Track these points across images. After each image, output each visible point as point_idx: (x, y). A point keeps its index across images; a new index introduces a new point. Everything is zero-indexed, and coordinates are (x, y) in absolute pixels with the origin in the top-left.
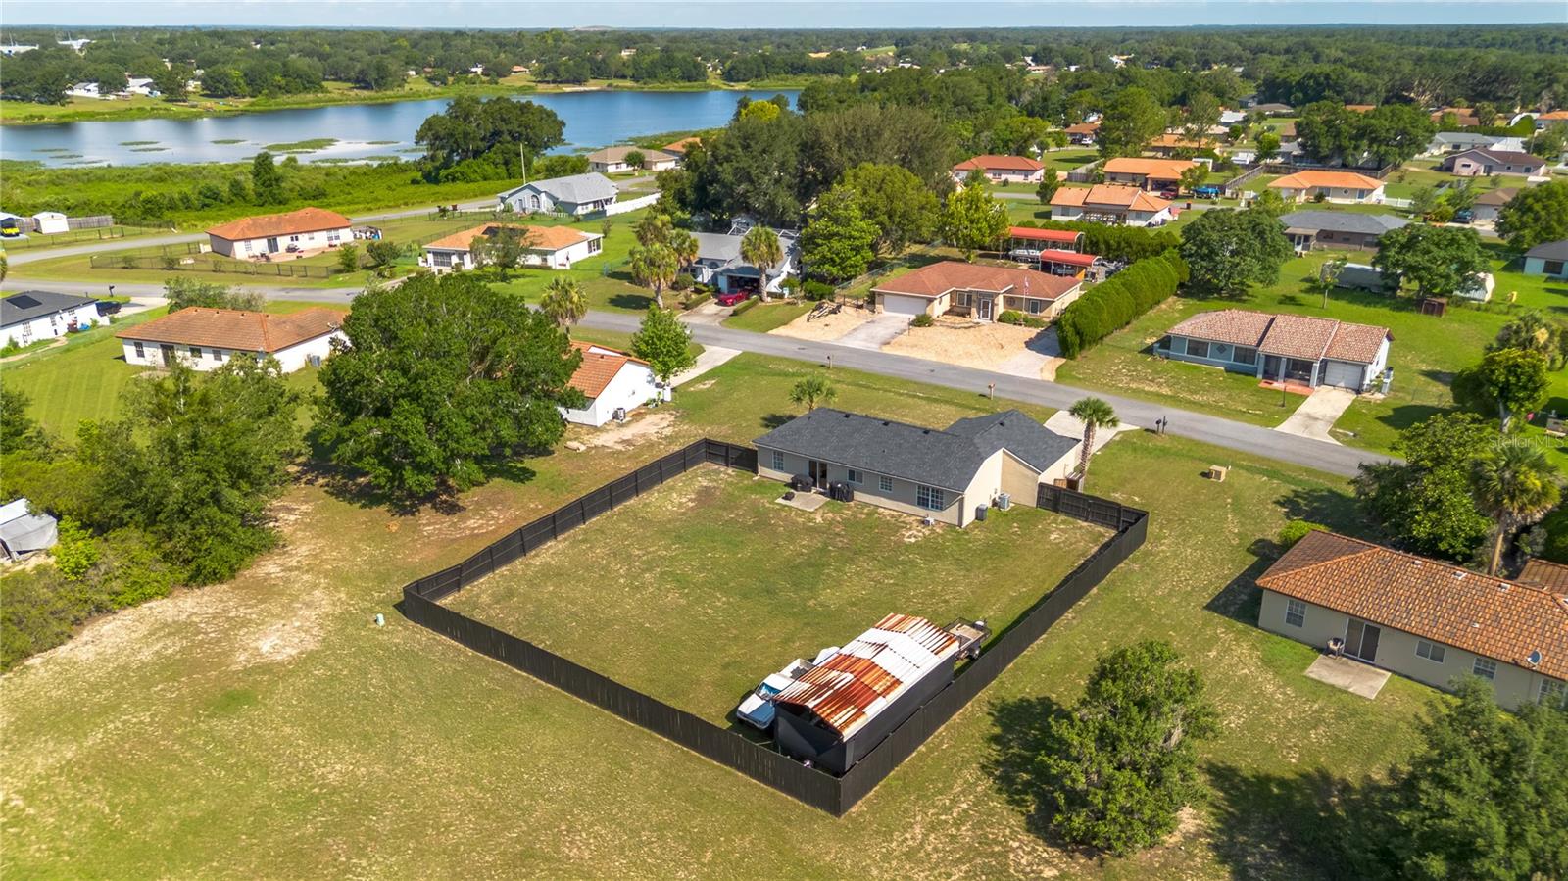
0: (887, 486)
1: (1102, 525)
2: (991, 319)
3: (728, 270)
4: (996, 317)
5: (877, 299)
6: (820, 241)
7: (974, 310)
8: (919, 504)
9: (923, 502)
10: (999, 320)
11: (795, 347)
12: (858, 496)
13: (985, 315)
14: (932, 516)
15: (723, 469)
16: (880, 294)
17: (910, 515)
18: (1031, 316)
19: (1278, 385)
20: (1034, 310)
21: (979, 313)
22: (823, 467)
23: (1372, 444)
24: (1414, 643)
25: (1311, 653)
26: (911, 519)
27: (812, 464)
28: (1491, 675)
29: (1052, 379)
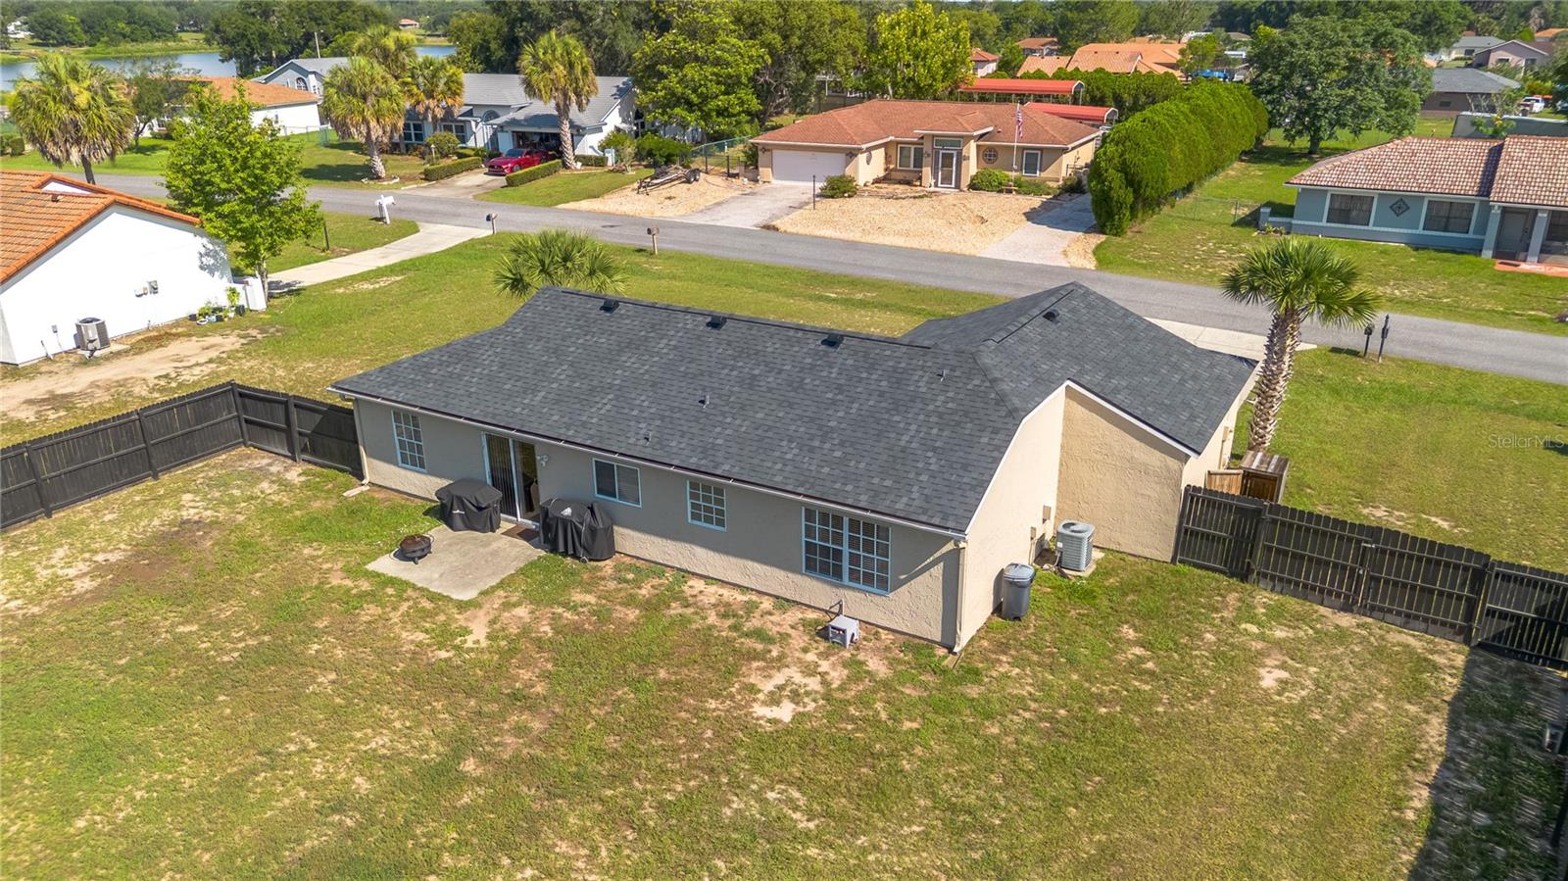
0: (710, 511)
2: (958, 186)
3: (514, 122)
4: (965, 181)
5: (762, 157)
6: (664, 68)
7: (927, 171)
8: (810, 567)
9: (822, 563)
10: (973, 187)
12: (631, 541)
13: (947, 179)
14: (853, 610)
16: (766, 149)
17: (783, 603)
18: (1025, 176)
19: (1529, 266)
20: (1031, 167)
21: (935, 176)
22: (529, 456)
26: (786, 621)
27: (497, 446)
29: (1092, 266)
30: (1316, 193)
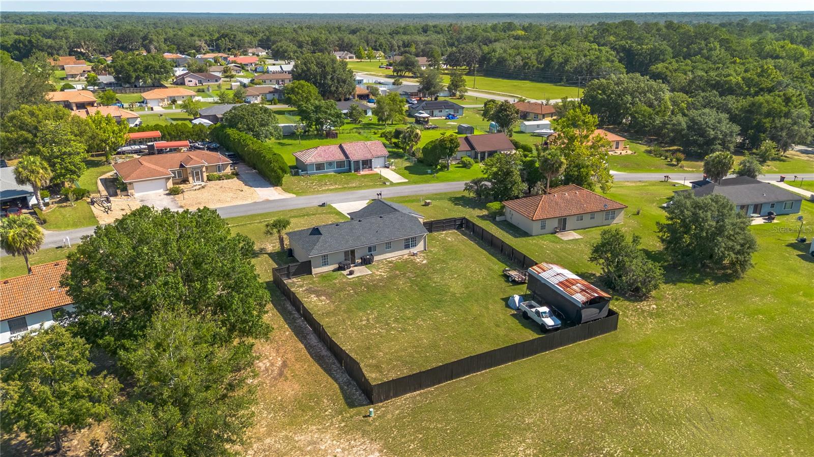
0: (389, 246)
1: (449, 229)
4: (205, 179)
7: (191, 179)
8: (405, 248)
9: (407, 247)
10: (209, 180)
12: (376, 258)
13: (198, 179)
14: (414, 250)
15: (290, 281)
16: (130, 183)
17: (404, 255)
18: (220, 173)
19: (362, 173)
20: (221, 170)
21: (194, 179)
22: (353, 252)
23: (426, 182)
24: (576, 217)
25: (553, 235)
26: (406, 257)
27: (346, 253)
28: (594, 218)
29: (294, 196)
30: (312, 164)
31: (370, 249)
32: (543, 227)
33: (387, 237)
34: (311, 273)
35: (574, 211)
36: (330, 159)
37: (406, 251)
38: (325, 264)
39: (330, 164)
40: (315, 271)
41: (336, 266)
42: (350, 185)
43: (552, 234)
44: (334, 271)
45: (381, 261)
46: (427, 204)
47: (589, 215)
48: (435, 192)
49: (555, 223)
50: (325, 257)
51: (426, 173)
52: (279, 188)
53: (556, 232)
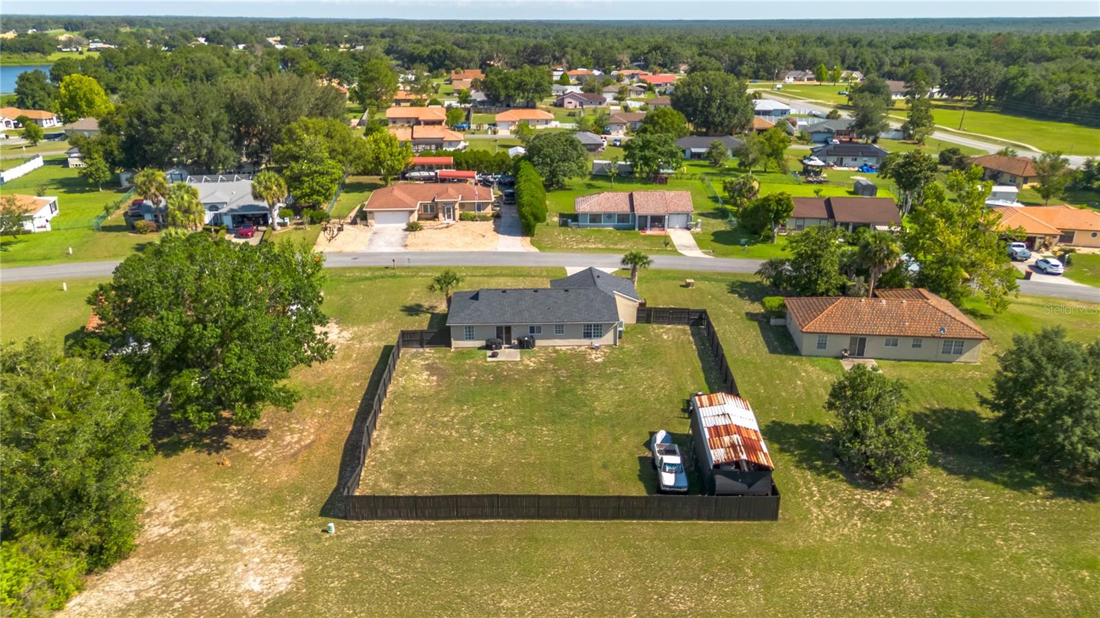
0: (560, 330)
1: (679, 324)
2: (455, 219)
3: (232, 210)
4: (457, 217)
5: (369, 216)
7: (441, 215)
8: (585, 337)
9: (587, 335)
10: (461, 219)
11: (349, 259)
12: (539, 343)
13: (449, 217)
14: (596, 342)
15: (421, 350)
16: (369, 211)
17: (579, 346)
18: (477, 213)
19: (648, 232)
20: (479, 209)
21: (444, 216)
22: (508, 329)
23: (725, 255)
24: (884, 340)
25: (836, 361)
26: (583, 348)
27: (499, 329)
28: (920, 346)
29: (537, 250)
30: (585, 214)
31: (532, 329)
32: (822, 345)
33: (559, 318)
34: (449, 345)
35: (882, 330)
36: (611, 210)
37: (587, 342)
38: (470, 337)
39: (609, 216)
40: (455, 343)
41: (483, 343)
42: (618, 247)
43: (837, 358)
44: (480, 348)
45: (546, 348)
46: (688, 285)
47: (911, 341)
48: (720, 270)
49: (846, 343)
50: (470, 328)
51: (738, 243)
52: (528, 239)
53: (843, 357)
